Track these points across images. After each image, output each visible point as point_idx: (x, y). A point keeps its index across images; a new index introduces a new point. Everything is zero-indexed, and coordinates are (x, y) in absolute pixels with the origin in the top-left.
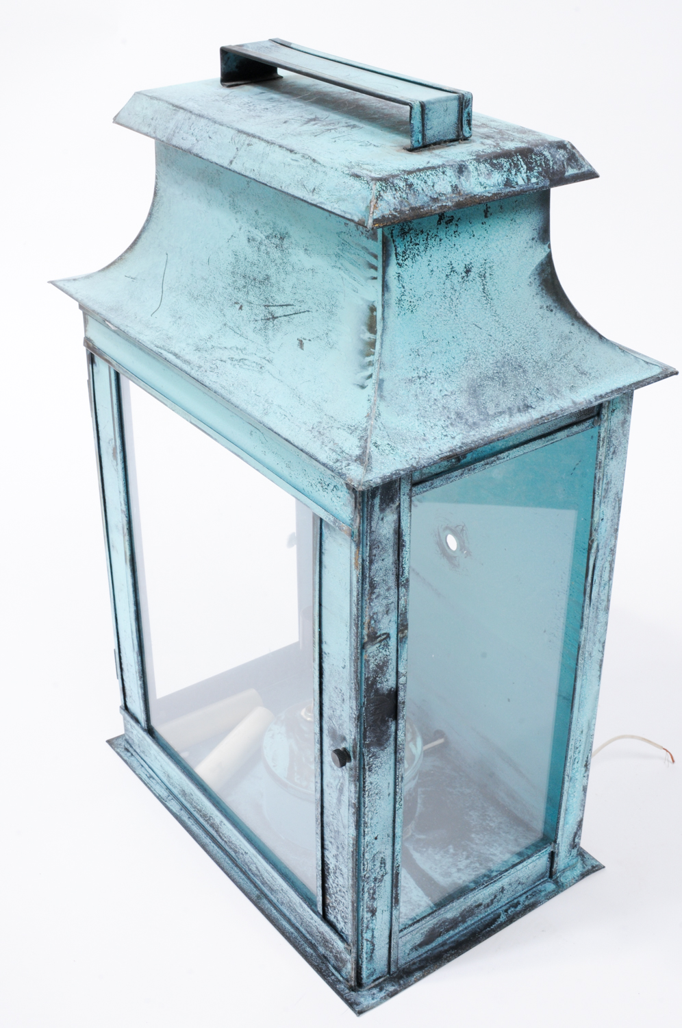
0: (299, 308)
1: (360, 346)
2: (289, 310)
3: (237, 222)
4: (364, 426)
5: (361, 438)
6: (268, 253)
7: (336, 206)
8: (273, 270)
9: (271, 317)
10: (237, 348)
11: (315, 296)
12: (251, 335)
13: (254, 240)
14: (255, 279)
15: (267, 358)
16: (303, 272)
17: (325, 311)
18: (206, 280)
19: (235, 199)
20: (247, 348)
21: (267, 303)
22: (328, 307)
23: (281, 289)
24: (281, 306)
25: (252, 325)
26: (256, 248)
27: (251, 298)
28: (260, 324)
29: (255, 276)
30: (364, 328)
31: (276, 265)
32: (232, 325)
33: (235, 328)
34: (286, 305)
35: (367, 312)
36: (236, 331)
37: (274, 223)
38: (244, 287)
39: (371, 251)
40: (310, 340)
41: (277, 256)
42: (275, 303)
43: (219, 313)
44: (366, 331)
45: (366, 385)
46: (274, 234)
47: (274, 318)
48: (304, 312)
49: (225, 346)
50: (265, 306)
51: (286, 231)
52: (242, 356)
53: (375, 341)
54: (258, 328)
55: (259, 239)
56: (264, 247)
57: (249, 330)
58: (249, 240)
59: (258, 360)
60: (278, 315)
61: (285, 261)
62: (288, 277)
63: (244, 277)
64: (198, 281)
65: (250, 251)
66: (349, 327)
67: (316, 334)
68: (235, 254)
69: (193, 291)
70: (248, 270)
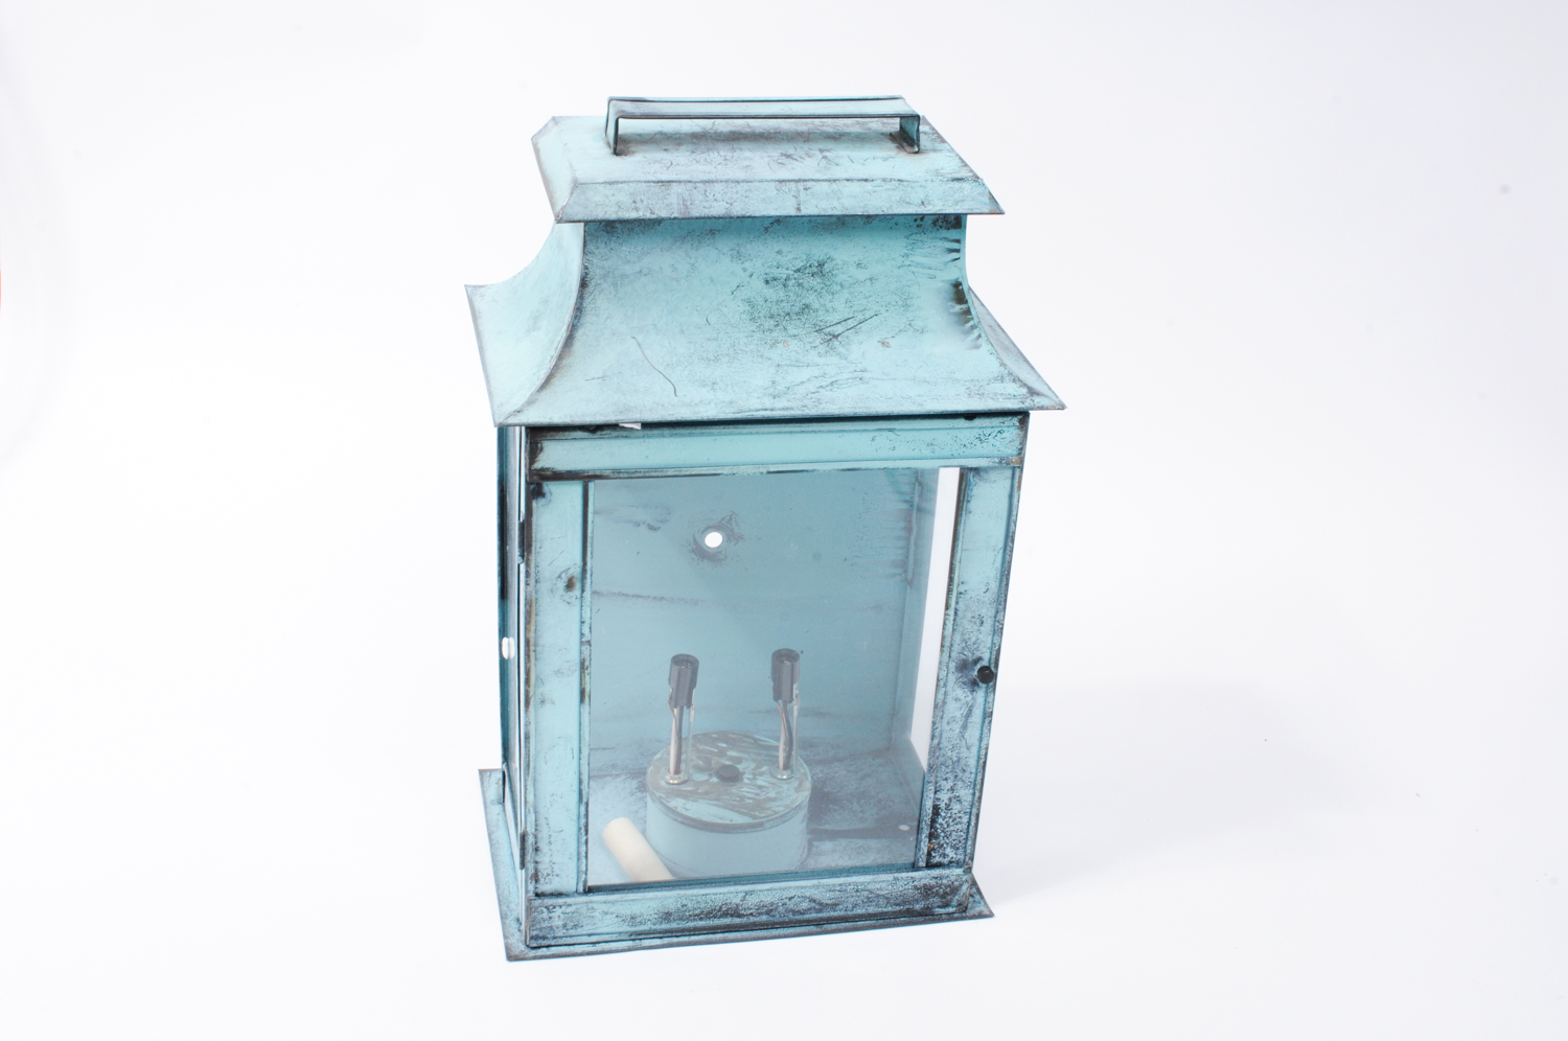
0: (862, 317)
1: (954, 319)
2: (851, 323)
3: (744, 271)
4: (1007, 372)
5: (1014, 381)
6: (799, 285)
8: (811, 298)
9: (831, 337)
10: (816, 377)
11: (879, 300)
12: (821, 361)
13: (775, 279)
14: (789, 314)
15: (858, 369)
16: (857, 285)
17: (898, 307)
18: (716, 339)
19: (742, 250)
20: (826, 372)
21: (818, 328)
22: (900, 303)
23: (831, 310)
24: (839, 323)
25: (813, 353)
26: (782, 286)
27: (792, 331)
28: (822, 349)
29: (786, 311)
30: (952, 303)
31: (816, 291)
32: (788, 362)
33: (793, 363)
34: (845, 320)
35: (952, 290)
36: (797, 364)
37: (808, 255)
38: (777, 325)
39: (951, 238)
40: (893, 337)
41: (815, 283)
42: (828, 324)
43: (760, 360)
44: (954, 305)
45: (979, 344)
46: (808, 265)
47: (836, 336)
48: (871, 317)
49: (799, 381)
50: (816, 331)
51: (828, 256)
52: (830, 381)
53: (969, 308)
54: (823, 352)
55: (784, 276)
56: (793, 281)
57: (813, 356)
58: (767, 282)
59: (850, 375)
60: (840, 332)
61: (828, 283)
62: (836, 296)
63: (772, 317)
64: (704, 345)
65: (772, 291)
66: (932, 308)
67: (897, 330)
68: (749, 302)
69: (705, 356)
70: (774, 310)
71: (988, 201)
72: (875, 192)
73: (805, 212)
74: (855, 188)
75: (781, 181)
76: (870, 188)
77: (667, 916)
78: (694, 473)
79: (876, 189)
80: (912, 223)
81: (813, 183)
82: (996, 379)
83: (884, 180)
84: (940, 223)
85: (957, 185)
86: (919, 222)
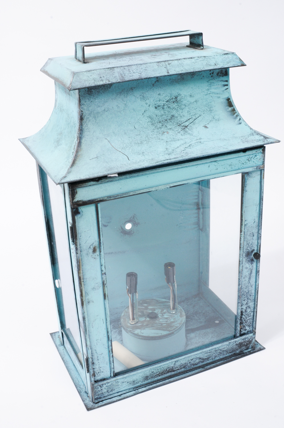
0: (195, 118)
1: (229, 113)
2: (191, 121)
3: (146, 104)
4: (253, 132)
5: (257, 134)
6: (169, 107)
7: (229, 65)
8: (174, 112)
9: (184, 127)
10: (183, 144)
11: (200, 109)
12: (183, 137)
13: (159, 106)
14: (166, 120)
15: (198, 139)
16: (191, 104)
17: (208, 112)
18: (139, 135)
19: (145, 95)
20: (186, 141)
21: (179, 124)
22: (208, 110)
23: (182, 116)
24: (187, 121)
25: (179, 135)
26: (162, 109)
27: (169, 127)
28: (182, 132)
29: (165, 119)
30: (228, 107)
31: (175, 109)
32: (170, 140)
33: (173, 140)
34: (189, 120)
35: (227, 102)
36: (174, 140)
37: (171, 94)
38: (163, 125)
39: (224, 80)
40: (208, 124)
41: (175, 106)
42: (182, 122)
43: (159, 140)
44: (228, 108)
45: (241, 122)
46: (171, 98)
47: (186, 127)
48: (198, 117)
49: (177, 146)
50: (178, 126)
51: (178, 94)
52: (189, 145)
53: (234, 108)
54: (183, 133)
55: (162, 104)
56: (166, 106)
57: (179, 136)
58: (156, 108)
59: (196, 141)
60: (188, 125)
61: (180, 105)
62: (183, 110)
63: (160, 122)
64: (135, 137)
65: (158, 111)
66: (221, 111)
67: (209, 121)
68: (150, 117)
69: (137, 142)
70: (161, 119)
71: (239, 61)
72: (196, 62)
73: (171, 73)
74: (188, 61)
75: (158, 62)
76: (194, 61)
77: (147, 378)
78: (141, 192)
79: (196, 61)
80: (209, 75)
81: (171, 61)
82: (251, 135)
83: (198, 57)
84: (220, 74)
85: (226, 56)
86: (212, 75)
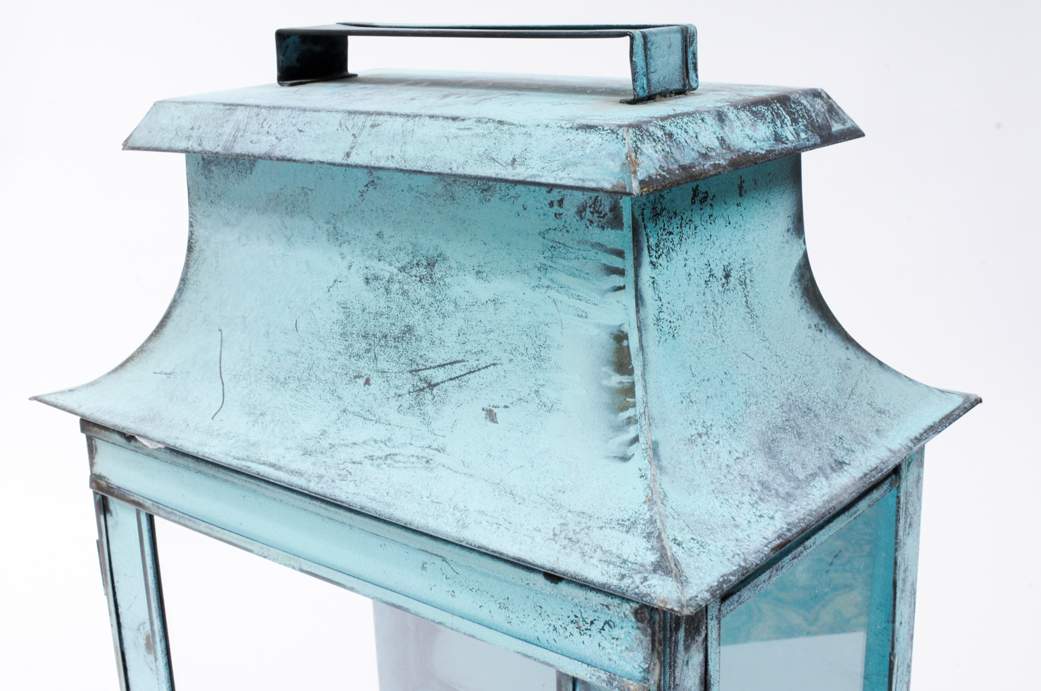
0: (475, 364)
1: (606, 398)
2: (457, 370)
3: (342, 258)
4: (647, 516)
5: (649, 536)
6: (405, 293)
7: (563, 175)
8: (417, 317)
9: (425, 385)
10: (375, 441)
11: (503, 340)
12: (396, 418)
13: (376, 278)
14: (386, 337)
15: (435, 446)
16: (476, 308)
17: (526, 359)
18: (296, 354)
19: (339, 224)
20: (393, 437)
21: (414, 367)
22: (532, 351)
23: (437, 342)
24: (443, 366)
25: (394, 404)
26: (382, 290)
27: (383, 365)
28: (407, 400)
29: (384, 330)
30: (608, 369)
31: (423, 307)
32: (357, 409)
33: (363, 413)
34: (451, 363)
35: (611, 344)
36: (367, 416)
37: (414, 245)
38: (368, 351)
39: (609, 247)
40: (506, 407)
41: (423, 293)
42: (428, 365)
43: (329, 396)
44: (611, 372)
45: (629, 454)
46: (415, 262)
47: (431, 386)
48: (486, 367)
49: (352, 441)
50: (411, 372)
51: (439, 252)
52: (388, 451)
53: (633, 385)
54: (406, 405)
55: (387, 275)
56: (397, 286)
57: (390, 411)
58: (367, 281)
59: (419, 452)
60: (439, 380)
61: (439, 297)
62: (448, 320)
63: (365, 337)
64: (282, 358)
65: (372, 296)
67: (516, 396)
68: (344, 307)
69: (276, 374)
70: (371, 328)
73: (354, 159)
74: (435, 129)
75: (350, 113)
80: (547, 208)
81: (387, 118)
84: (588, 215)
86: (556, 208)
